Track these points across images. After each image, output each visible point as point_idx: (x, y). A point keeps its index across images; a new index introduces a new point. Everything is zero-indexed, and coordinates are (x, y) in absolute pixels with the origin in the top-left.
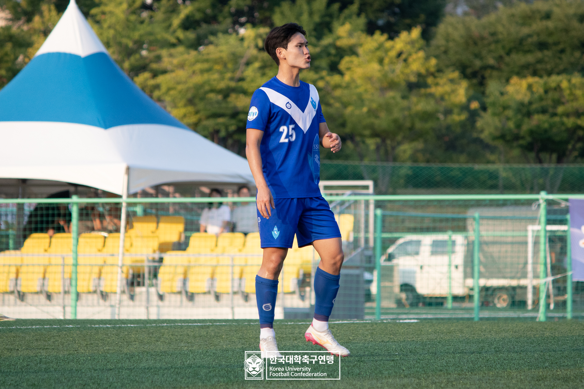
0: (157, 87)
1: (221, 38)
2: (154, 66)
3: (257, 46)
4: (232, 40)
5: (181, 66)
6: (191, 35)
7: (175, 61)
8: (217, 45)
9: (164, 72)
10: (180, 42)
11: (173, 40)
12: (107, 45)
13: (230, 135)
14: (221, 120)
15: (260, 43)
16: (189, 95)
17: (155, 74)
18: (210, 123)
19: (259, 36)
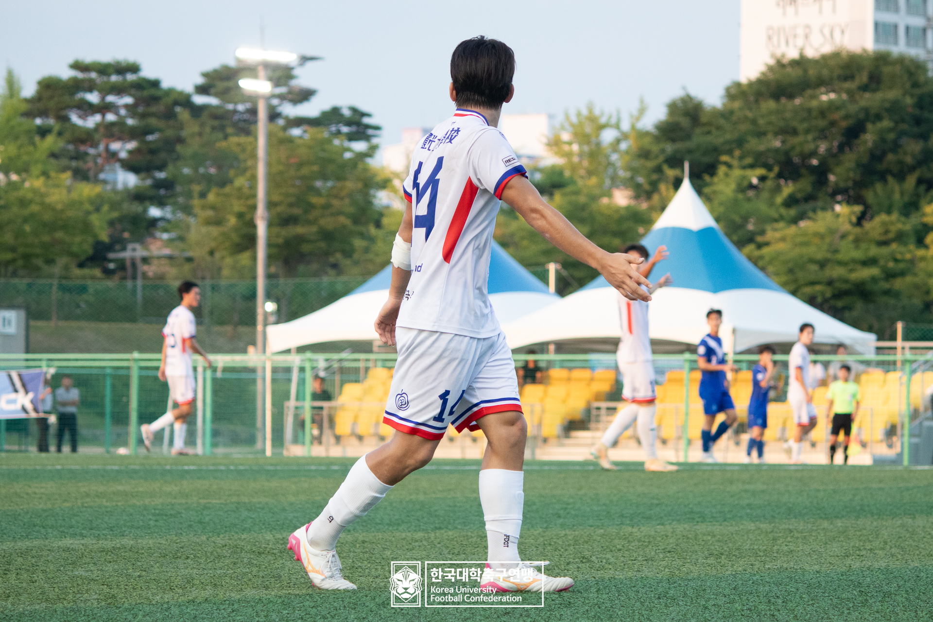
0: (761, 258)
1: (820, 214)
2: (759, 239)
3: (850, 222)
4: (828, 215)
5: (783, 239)
6: (793, 212)
7: (778, 235)
8: (814, 220)
9: (767, 244)
10: (781, 218)
11: (776, 216)
12: (717, 220)
13: (826, 301)
14: (818, 288)
15: (854, 219)
16: (790, 265)
17: (760, 246)
18: (808, 290)
19: (853, 213)
